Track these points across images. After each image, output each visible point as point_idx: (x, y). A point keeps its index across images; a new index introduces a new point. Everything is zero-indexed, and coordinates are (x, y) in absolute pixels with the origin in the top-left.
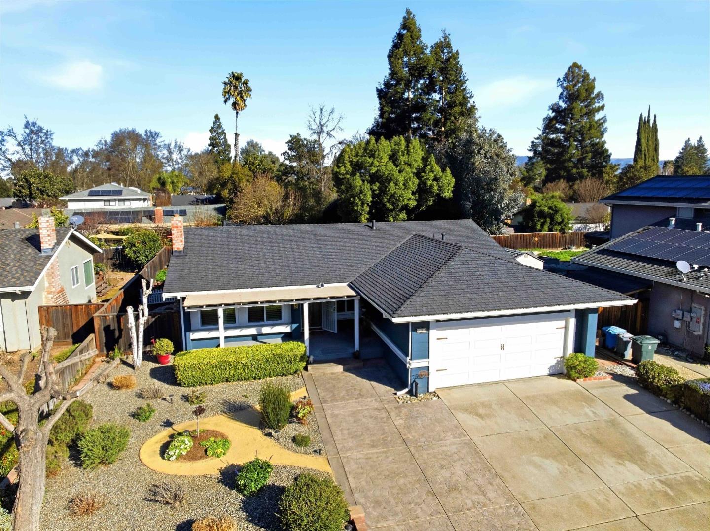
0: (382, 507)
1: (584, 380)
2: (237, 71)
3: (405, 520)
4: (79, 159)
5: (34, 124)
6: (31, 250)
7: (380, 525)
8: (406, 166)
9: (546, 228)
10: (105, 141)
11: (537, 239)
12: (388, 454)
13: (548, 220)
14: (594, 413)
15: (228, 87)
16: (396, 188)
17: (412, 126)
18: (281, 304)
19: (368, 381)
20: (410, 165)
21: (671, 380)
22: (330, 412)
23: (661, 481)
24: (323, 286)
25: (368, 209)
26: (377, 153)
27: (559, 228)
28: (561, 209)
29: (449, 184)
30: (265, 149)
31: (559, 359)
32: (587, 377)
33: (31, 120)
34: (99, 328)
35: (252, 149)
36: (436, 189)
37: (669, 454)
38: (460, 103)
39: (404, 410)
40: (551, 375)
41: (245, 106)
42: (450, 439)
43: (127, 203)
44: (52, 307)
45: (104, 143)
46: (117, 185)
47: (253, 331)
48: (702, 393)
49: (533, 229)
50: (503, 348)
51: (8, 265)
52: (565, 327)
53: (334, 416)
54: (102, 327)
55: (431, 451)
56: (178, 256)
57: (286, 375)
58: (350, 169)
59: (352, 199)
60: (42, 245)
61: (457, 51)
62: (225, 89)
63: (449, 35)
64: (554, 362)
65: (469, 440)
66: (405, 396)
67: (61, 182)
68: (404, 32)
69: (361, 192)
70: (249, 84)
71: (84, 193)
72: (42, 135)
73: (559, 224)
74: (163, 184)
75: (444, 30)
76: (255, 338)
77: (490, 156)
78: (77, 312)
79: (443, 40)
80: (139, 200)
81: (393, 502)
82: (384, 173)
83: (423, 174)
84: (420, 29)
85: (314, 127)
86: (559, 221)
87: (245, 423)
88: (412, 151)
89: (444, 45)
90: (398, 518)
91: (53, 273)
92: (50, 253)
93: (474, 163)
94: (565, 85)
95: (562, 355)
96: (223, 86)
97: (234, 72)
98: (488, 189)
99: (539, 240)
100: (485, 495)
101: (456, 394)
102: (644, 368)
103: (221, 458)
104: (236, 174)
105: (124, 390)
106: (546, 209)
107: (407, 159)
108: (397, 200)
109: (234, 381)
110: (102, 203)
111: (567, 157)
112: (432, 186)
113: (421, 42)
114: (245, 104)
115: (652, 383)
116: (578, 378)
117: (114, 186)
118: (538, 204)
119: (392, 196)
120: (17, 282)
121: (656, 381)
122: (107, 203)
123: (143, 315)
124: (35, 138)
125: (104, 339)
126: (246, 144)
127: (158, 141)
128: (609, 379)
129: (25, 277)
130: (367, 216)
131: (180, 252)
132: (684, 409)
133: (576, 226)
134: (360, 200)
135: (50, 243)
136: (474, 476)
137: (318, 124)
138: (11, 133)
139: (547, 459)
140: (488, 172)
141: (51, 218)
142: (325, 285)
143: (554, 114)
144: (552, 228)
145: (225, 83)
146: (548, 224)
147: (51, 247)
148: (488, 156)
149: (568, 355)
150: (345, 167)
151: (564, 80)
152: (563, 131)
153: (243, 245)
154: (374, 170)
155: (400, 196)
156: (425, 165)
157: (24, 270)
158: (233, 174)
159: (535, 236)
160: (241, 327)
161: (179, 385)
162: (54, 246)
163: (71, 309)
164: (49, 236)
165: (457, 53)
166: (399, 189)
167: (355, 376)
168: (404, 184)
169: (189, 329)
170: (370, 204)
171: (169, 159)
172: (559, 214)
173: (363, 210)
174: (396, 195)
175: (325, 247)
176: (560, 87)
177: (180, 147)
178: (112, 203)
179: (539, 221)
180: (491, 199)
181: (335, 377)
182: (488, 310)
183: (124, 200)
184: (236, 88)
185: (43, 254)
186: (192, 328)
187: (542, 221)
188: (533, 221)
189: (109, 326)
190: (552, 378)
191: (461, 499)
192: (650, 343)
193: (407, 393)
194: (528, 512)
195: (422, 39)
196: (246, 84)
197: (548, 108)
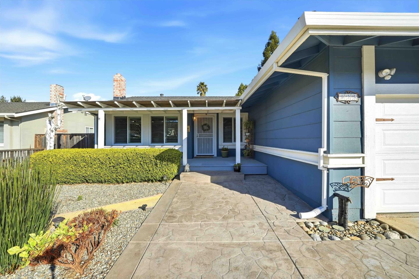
60: (50, 101)
62: (197, 88)
66: (317, 222)
70: (207, 86)
92: (54, 106)
97: (201, 82)
131: (118, 98)
135: (55, 100)
145: (198, 86)
184: (202, 88)
193: (320, 216)
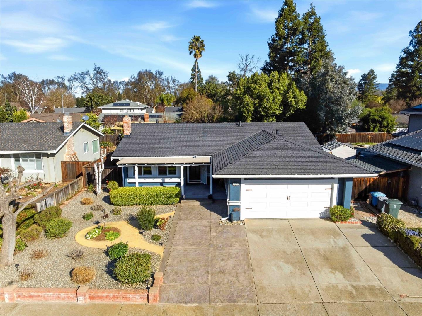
0: (178, 276)
1: (341, 223)
2: (197, 35)
3: (185, 284)
4: (123, 87)
5: (99, 68)
6: (60, 133)
7: (171, 284)
8: (276, 90)
9: (376, 129)
10: (134, 77)
11: (370, 137)
12: (197, 250)
13: (378, 124)
14: (335, 242)
15: (192, 44)
16: (267, 103)
17: (289, 64)
18: (167, 165)
19: (210, 211)
20: (279, 89)
21: (396, 228)
22: (180, 225)
23: (352, 286)
24: (195, 157)
25: (251, 115)
26: (258, 82)
27: (386, 130)
28: (387, 118)
29: (302, 101)
30: (219, 80)
31: (327, 208)
32: (343, 221)
33: (97, 66)
34: (85, 174)
35: (212, 80)
36: (293, 103)
37: (369, 271)
38: (319, 50)
39: (220, 229)
40: (321, 218)
41: (201, 55)
42: (237, 246)
43: (132, 111)
44: (67, 162)
45: (133, 78)
46: (129, 101)
47: (160, 180)
48: (406, 236)
49: (368, 130)
50: (288, 198)
51: (48, 140)
52: (331, 189)
53: (181, 227)
54: (86, 173)
55: (222, 251)
56: (126, 138)
57: (168, 205)
58: (243, 91)
59: (242, 109)
60: (65, 130)
61: (319, 17)
62: (190, 46)
63: (315, 7)
64: (323, 210)
65: (247, 248)
66: (225, 221)
67: (107, 99)
68: (286, 7)
69: (247, 105)
70: (204, 43)
71: (110, 105)
72: (103, 74)
73: (386, 127)
74: (162, 101)
75: (311, 4)
76: (162, 184)
77: (340, 83)
78: (78, 164)
79: (310, 10)
80: (138, 109)
81: (185, 274)
82: (261, 93)
83: (287, 94)
84: (295, 5)
85: (242, 67)
86: (385, 125)
87: (134, 226)
88: (281, 80)
89: (311, 13)
90: (183, 282)
91: (69, 145)
92: (68, 135)
93: (327, 88)
94: (415, 35)
95: (329, 206)
96: (189, 44)
97: (195, 36)
98: (336, 104)
99: (371, 137)
100: (237, 278)
101: (255, 223)
102: (381, 219)
103: (112, 241)
104: (190, 95)
105: (86, 205)
106: (377, 118)
107: (277, 85)
108: (267, 110)
109: (140, 205)
110: (119, 110)
111: (412, 83)
112: (291, 101)
113: (296, 13)
114: (201, 54)
115: (384, 228)
116: (337, 221)
117: (127, 101)
118: (372, 114)
119: (265, 107)
120: (49, 148)
121: (386, 227)
122: (122, 111)
123: (101, 168)
124: (99, 75)
125: (87, 179)
126: (208, 78)
127: (163, 76)
128: (359, 224)
129: (53, 146)
130: (250, 119)
131: (127, 136)
132: (399, 246)
133: (398, 129)
134: (247, 109)
135: (68, 129)
136: (237, 267)
137: (244, 64)
138: (88, 73)
139: (287, 264)
140: (336, 93)
141: (69, 117)
142: (197, 157)
143: (405, 55)
144: (381, 130)
145: (190, 43)
146: (378, 127)
147: (68, 132)
148: (338, 83)
149: (333, 207)
150: (240, 90)
151: (415, 31)
152: (411, 66)
153: (162, 133)
154: (256, 92)
155: (269, 107)
156: (289, 88)
157: (54, 142)
158: (189, 95)
159: (368, 134)
160: (154, 177)
161: (112, 204)
162: (71, 131)
163: (75, 164)
164: (68, 126)
165: (320, 18)
166: (269, 103)
167: (204, 208)
168: (273, 101)
169: (127, 176)
170: (252, 112)
171: (168, 87)
172: (386, 120)
173: (248, 116)
174: (267, 107)
175: (207, 135)
176: (411, 36)
177: (174, 80)
178: (125, 111)
179: (372, 125)
180: (338, 110)
181: (194, 208)
182: (272, 175)
183: (130, 109)
184: (196, 45)
185: (65, 135)
186: (129, 176)
187: (374, 125)
188: (368, 124)
189: (89, 173)
190: (322, 220)
191: (222, 278)
192: (396, 204)
193: (227, 219)
194: (258, 290)
195: (296, 10)
196: (202, 43)
197: (401, 51)
